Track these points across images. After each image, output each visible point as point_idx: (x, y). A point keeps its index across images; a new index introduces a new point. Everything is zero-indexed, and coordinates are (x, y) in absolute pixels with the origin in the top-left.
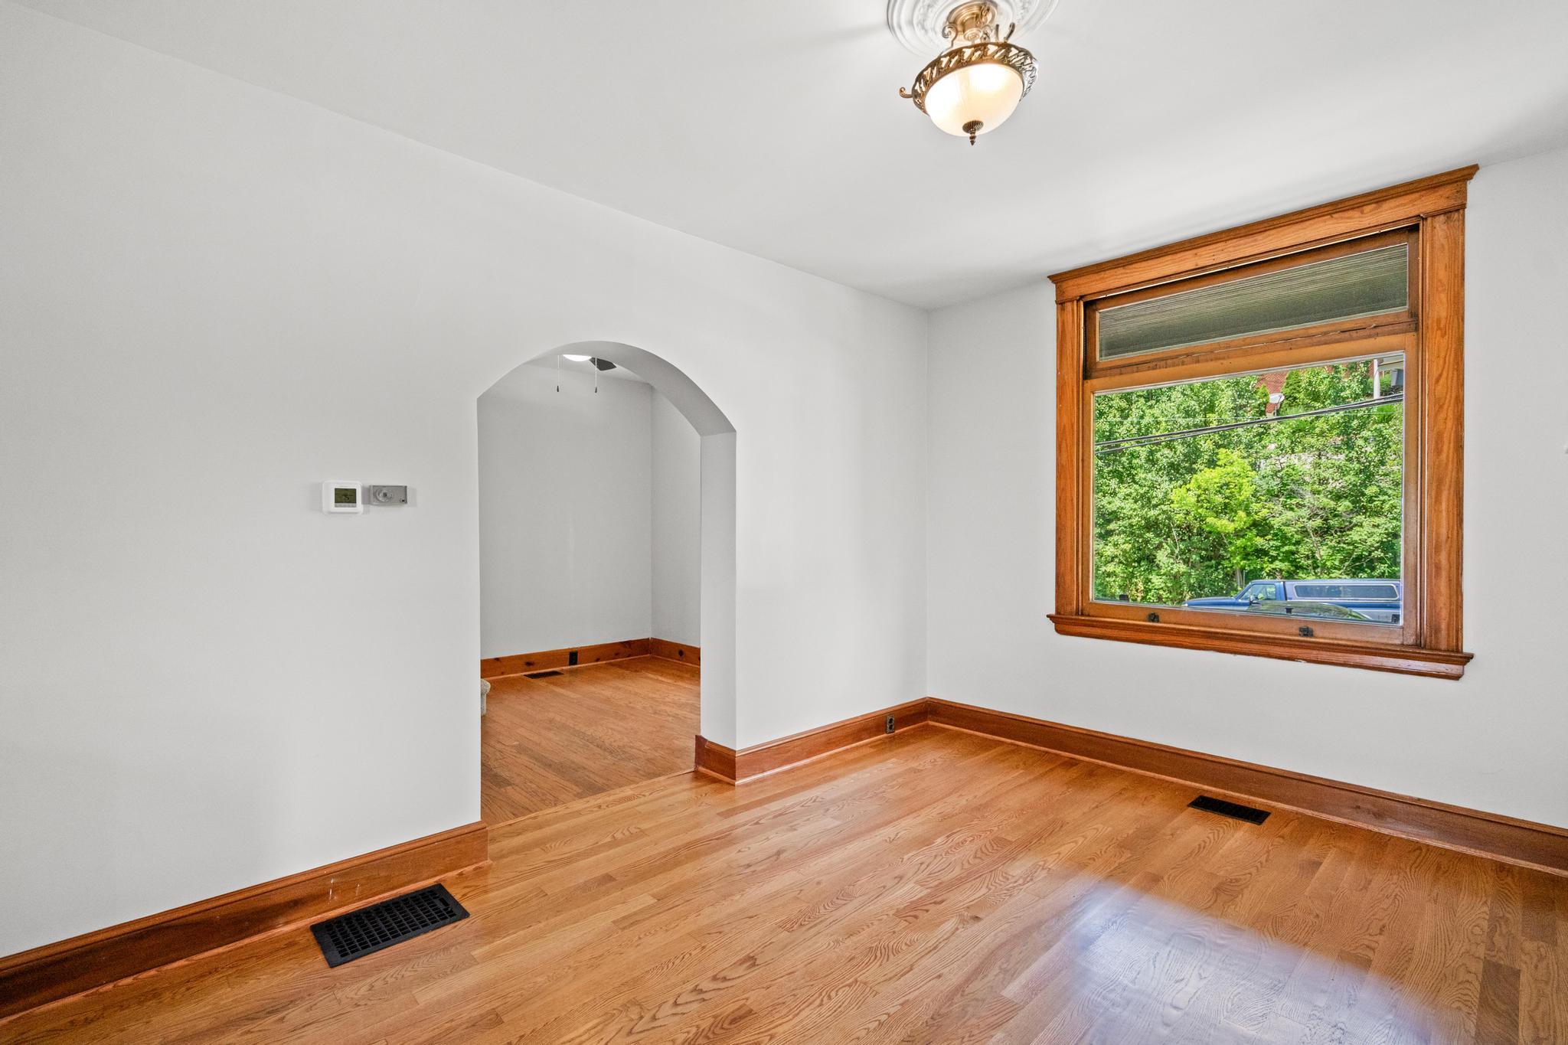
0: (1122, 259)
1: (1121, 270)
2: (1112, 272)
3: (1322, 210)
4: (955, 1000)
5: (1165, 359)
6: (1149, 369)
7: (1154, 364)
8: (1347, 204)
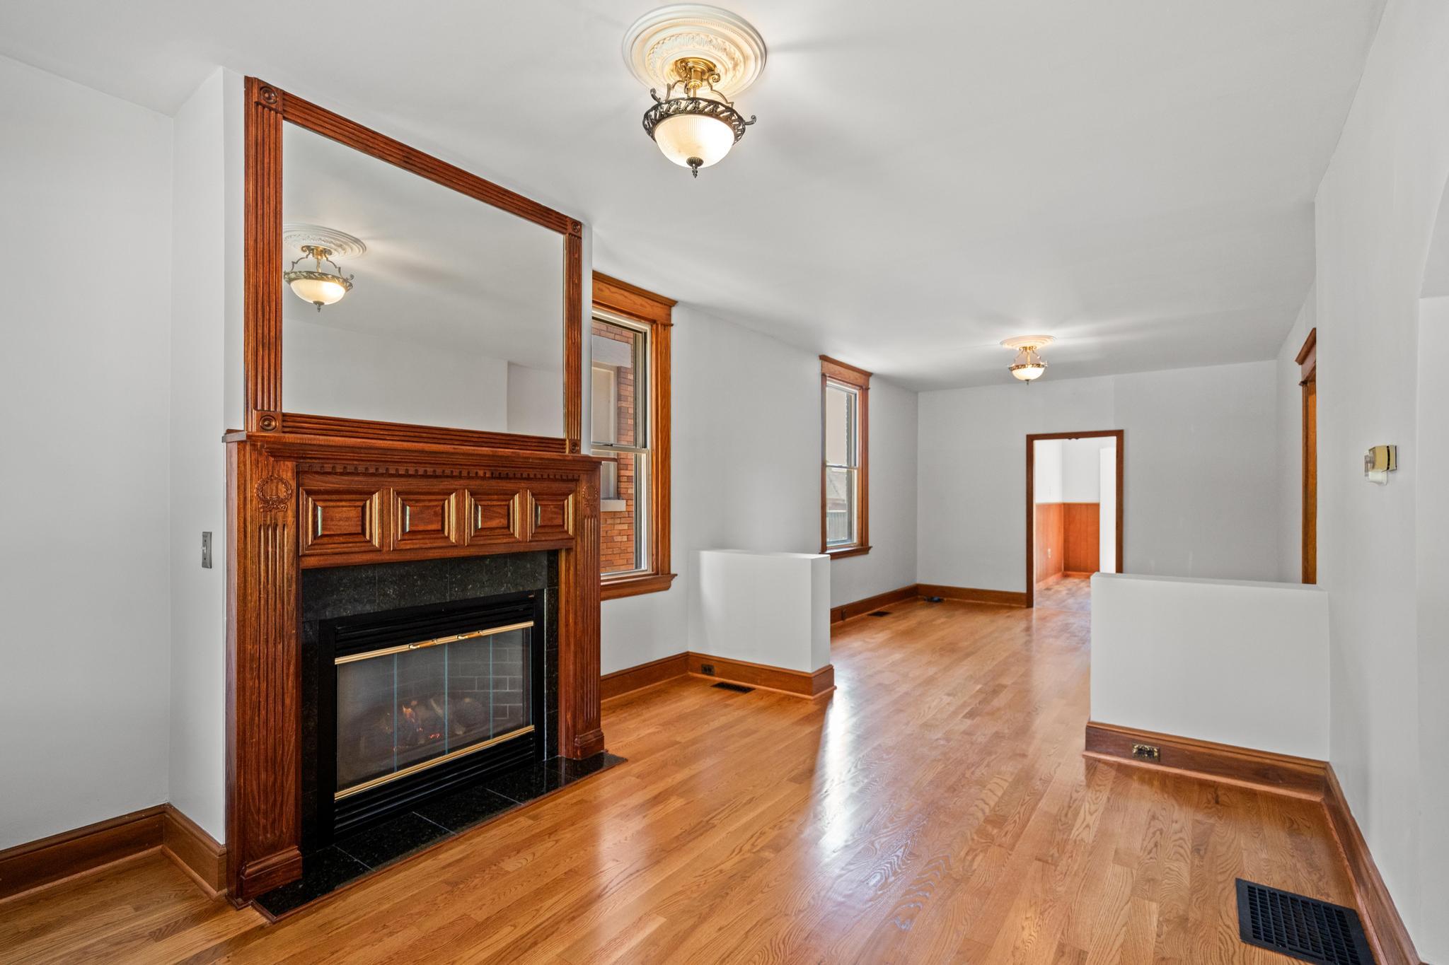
4: (707, 910)
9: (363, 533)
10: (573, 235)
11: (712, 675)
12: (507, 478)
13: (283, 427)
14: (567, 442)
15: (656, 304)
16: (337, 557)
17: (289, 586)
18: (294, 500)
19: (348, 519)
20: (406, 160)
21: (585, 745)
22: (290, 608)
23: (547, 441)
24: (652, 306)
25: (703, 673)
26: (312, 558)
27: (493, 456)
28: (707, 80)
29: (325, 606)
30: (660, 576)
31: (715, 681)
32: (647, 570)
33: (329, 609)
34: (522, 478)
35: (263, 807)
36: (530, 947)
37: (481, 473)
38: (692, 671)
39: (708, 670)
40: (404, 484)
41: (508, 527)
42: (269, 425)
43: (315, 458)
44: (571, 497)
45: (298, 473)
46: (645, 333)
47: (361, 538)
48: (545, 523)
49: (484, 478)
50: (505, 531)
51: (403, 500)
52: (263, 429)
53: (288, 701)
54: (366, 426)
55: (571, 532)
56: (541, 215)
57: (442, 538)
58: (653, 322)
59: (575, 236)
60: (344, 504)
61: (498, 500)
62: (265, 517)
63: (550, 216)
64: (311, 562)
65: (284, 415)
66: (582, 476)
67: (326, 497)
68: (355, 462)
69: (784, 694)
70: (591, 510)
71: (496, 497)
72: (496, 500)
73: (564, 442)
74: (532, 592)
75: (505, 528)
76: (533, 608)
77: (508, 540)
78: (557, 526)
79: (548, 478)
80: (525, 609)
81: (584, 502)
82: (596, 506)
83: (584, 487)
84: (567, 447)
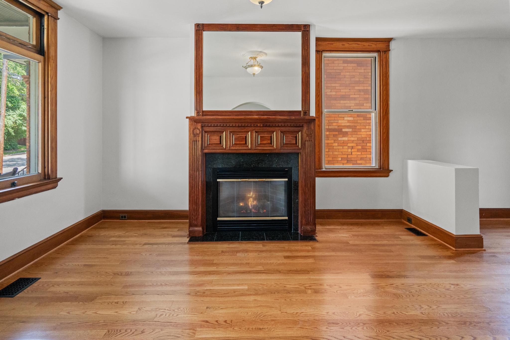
9: (221, 143)
10: (304, 31)
11: (411, 223)
12: (269, 126)
13: (203, 114)
14: (302, 112)
15: (378, 43)
16: (213, 150)
17: (200, 157)
18: (201, 134)
19: (216, 139)
20: (237, 28)
21: (305, 230)
22: (200, 163)
23: (293, 112)
24: (376, 44)
25: (407, 222)
26: (206, 150)
27: (259, 119)
29: (214, 164)
30: (382, 170)
31: (411, 226)
32: (375, 167)
33: (215, 165)
34: (275, 126)
35: (194, 214)
36: (212, 274)
37: (259, 125)
38: (403, 219)
39: (409, 220)
40: (232, 129)
41: (271, 143)
42: (199, 114)
43: (206, 122)
44: (300, 133)
45: (202, 127)
46: (375, 57)
47: (220, 145)
48: (286, 143)
49: (260, 127)
51: (232, 134)
52: (198, 115)
53: (199, 188)
54: (225, 112)
55: (300, 146)
56: (289, 28)
57: (246, 146)
58: (378, 51)
59: (306, 31)
60: (215, 135)
61: (267, 134)
62: (194, 138)
63: (293, 27)
64: (206, 151)
65: (203, 111)
66: (304, 125)
67: (210, 133)
68: (217, 123)
69: (441, 243)
70: (309, 138)
71: (266, 133)
72: (266, 134)
73: (301, 112)
74: (286, 168)
75: (270, 144)
76: (287, 174)
77: (271, 148)
78: (294, 144)
79: (288, 126)
80: (284, 174)
81: (305, 135)
82: (312, 136)
83: (305, 129)
84: (302, 114)
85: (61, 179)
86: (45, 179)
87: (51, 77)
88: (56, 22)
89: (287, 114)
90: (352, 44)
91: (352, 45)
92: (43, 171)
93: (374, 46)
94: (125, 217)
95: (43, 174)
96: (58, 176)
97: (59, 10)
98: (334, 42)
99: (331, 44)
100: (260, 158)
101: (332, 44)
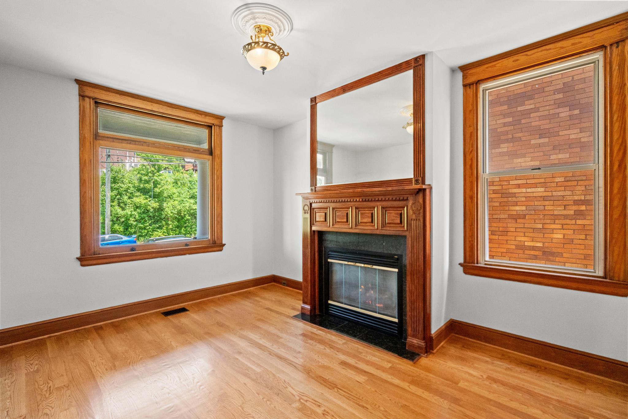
0: (120, 91)
1: (118, 96)
2: (114, 94)
3: (192, 110)
5: (135, 141)
6: (127, 143)
7: (130, 142)
8: (189, 110)
13: (315, 190)
14: (413, 180)
16: (319, 228)
18: (309, 211)
19: (322, 216)
21: (410, 343)
23: (402, 181)
28: (268, 34)
34: (374, 201)
37: (358, 199)
41: (372, 222)
44: (405, 209)
45: (310, 203)
46: (598, 61)
47: (326, 222)
48: (389, 222)
49: (360, 201)
50: (372, 224)
51: (335, 211)
54: (333, 187)
55: (406, 227)
56: (397, 69)
57: (347, 225)
58: (603, 47)
60: (321, 212)
61: (368, 211)
62: (305, 215)
63: (402, 66)
64: (314, 228)
66: (409, 198)
67: (317, 210)
70: (416, 216)
71: (367, 209)
72: (366, 211)
73: (411, 180)
74: (396, 255)
75: (370, 222)
76: (397, 263)
77: (371, 228)
78: (398, 224)
79: (389, 200)
80: (392, 262)
81: (411, 212)
82: (419, 213)
83: (410, 203)
84: (413, 182)
85: (224, 245)
86: (213, 244)
87: (217, 169)
88: (221, 129)
89: (395, 183)
90: (534, 54)
91: (534, 56)
92: (212, 238)
93: (586, 41)
94: (285, 284)
95: (212, 239)
96: (224, 243)
97: (224, 119)
98: (497, 62)
99: (491, 67)
100: (366, 239)
101: (494, 66)
